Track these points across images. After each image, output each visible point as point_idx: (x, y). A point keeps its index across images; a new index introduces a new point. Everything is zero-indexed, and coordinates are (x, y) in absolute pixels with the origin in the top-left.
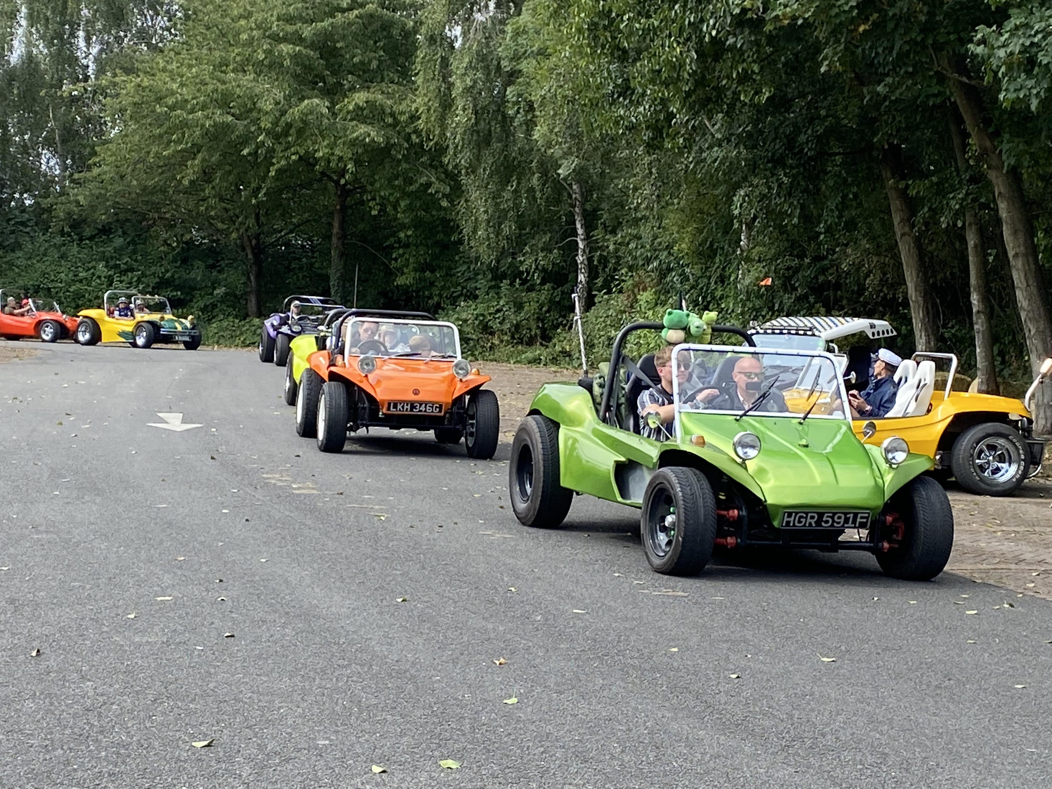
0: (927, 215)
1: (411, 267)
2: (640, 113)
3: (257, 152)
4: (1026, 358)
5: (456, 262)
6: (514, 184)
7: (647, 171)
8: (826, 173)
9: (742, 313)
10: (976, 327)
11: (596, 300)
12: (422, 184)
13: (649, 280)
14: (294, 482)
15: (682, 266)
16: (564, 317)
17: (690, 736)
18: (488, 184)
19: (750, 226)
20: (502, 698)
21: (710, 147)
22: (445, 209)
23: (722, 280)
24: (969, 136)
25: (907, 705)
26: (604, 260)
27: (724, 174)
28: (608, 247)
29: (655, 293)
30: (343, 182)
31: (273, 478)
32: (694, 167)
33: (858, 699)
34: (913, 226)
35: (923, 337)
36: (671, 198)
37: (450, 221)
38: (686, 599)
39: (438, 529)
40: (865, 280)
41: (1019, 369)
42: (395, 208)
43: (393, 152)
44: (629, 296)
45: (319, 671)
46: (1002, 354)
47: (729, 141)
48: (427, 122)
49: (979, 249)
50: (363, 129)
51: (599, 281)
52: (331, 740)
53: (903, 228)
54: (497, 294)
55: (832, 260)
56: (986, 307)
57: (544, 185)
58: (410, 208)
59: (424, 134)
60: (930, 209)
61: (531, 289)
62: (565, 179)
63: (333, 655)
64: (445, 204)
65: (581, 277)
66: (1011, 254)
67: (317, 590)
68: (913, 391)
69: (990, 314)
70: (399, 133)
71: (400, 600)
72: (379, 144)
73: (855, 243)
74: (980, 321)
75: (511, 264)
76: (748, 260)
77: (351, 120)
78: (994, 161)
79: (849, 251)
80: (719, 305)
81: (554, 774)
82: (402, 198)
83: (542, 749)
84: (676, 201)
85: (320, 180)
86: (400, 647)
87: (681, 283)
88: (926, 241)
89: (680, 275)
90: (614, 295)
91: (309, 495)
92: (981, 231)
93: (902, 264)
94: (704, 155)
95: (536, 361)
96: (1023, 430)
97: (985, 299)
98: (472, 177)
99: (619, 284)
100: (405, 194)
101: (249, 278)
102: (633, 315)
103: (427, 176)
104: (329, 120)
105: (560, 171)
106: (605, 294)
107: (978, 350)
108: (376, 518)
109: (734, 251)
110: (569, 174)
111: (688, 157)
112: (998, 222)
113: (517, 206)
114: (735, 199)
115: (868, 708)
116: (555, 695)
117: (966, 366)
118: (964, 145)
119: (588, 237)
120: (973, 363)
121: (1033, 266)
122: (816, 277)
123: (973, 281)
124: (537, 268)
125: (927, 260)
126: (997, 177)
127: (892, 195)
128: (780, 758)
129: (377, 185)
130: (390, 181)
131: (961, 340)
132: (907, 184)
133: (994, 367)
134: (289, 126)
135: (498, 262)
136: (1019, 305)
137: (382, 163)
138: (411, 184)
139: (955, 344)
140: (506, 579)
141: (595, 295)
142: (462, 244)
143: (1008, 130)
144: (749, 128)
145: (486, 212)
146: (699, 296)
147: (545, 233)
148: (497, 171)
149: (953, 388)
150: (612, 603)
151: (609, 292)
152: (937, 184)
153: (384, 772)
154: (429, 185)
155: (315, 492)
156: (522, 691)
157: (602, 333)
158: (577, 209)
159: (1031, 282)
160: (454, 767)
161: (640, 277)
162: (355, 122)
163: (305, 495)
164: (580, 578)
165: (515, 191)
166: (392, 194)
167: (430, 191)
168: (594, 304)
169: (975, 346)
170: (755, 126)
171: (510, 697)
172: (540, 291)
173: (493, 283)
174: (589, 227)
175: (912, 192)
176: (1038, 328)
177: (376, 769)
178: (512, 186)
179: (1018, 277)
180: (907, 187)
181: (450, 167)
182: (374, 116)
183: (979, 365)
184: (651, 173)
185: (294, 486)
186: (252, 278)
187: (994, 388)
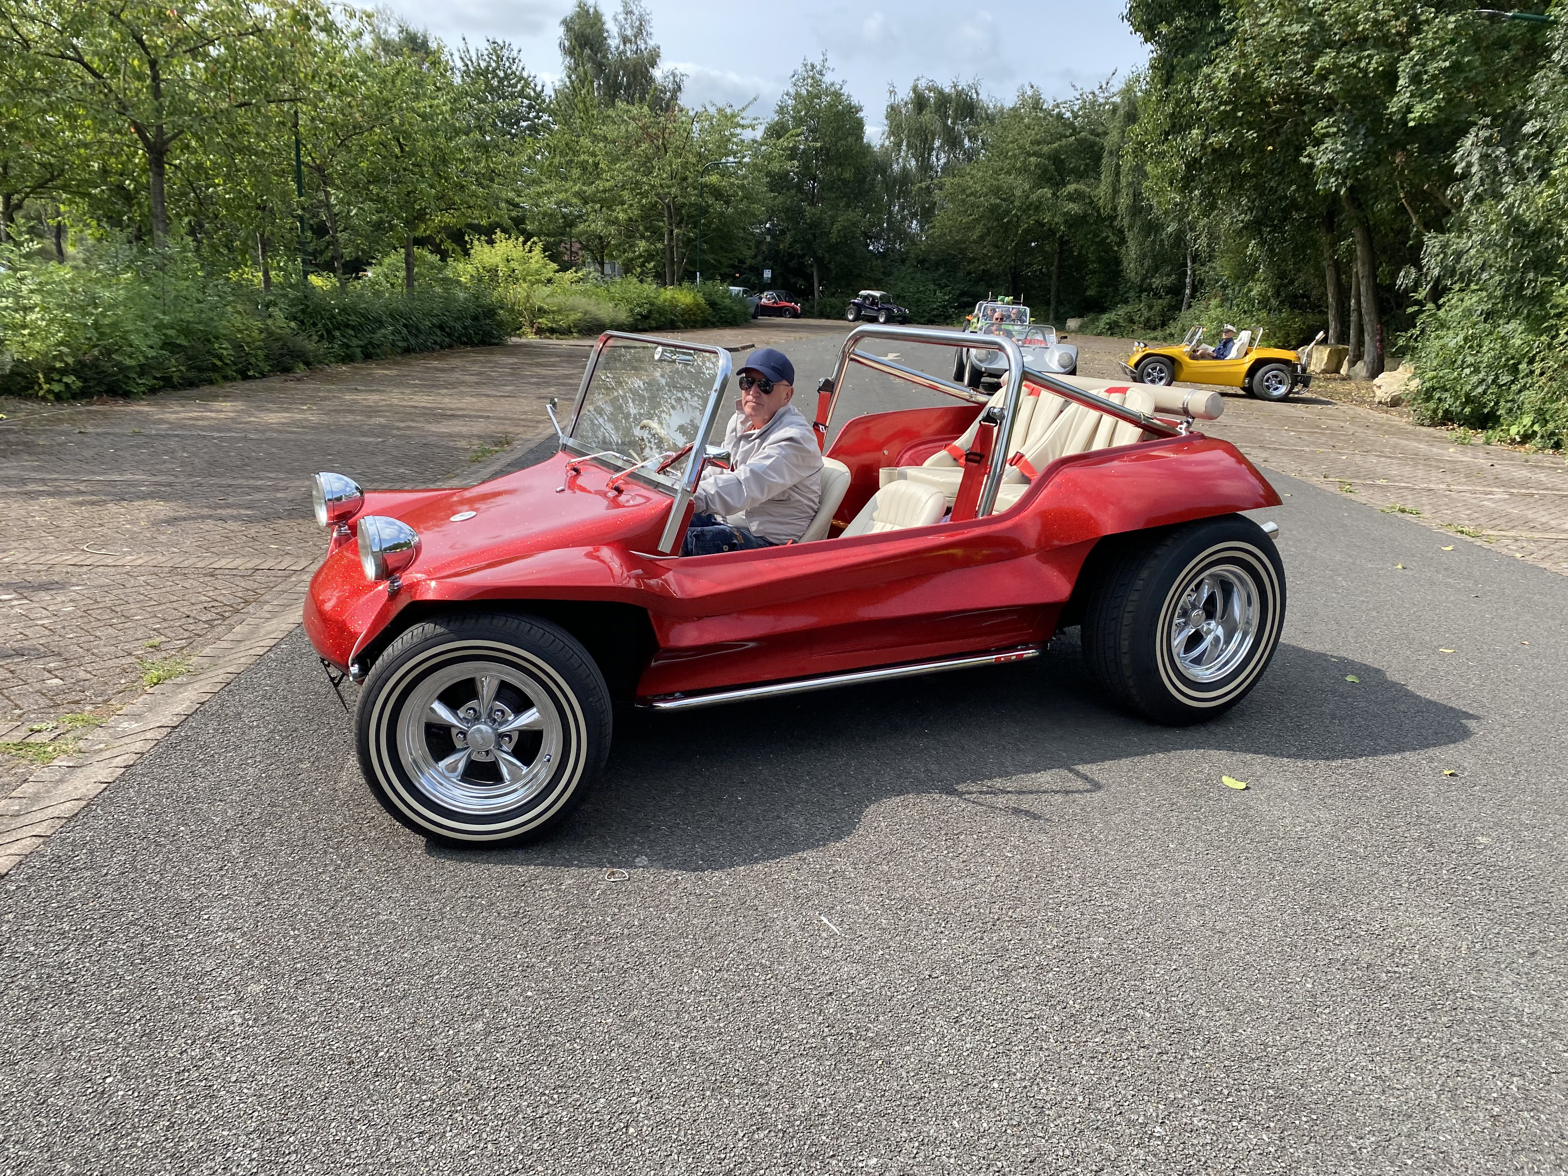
3: (1012, 220)
5: (1119, 282)
12: (1103, 237)
16: (1175, 314)
18: (1138, 237)
22: (1116, 251)
28: (1201, 274)
30: (1058, 236)
37: (1117, 258)
42: (1087, 251)
43: (1088, 219)
44: (1208, 301)
54: (1140, 300)
58: (1096, 251)
61: (1158, 298)
64: (1115, 248)
65: (1187, 291)
70: (1092, 208)
72: (1080, 214)
75: (1148, 283)
82: (1092, 245)
85: (1046, 235)
90: (1200, 302)
95: (1155, 339)
98: (1131, 232)
99: (1205, 296)
103: (1106, 232)
104: (1053, 200)
106: (1196, 301)
113: (1153, 250)
119: (1193, 268)
121: (1371, 283)
124: (1163, 286)
129: (1078, 238)
130: (1085, 235)
134: (1031, 204)
135: (1141, 282)
137: (1081, 225)
138: (1097, 237)
141: (1193, 301)
142: (1122, 272)
145: (1136, 253)
147: (1168, 266)
148: (1144, 229)
149: (1259, 346)
151: (1199, 299)
159: (1369, 293)
161: (1213, 291)
162: (1067, 202)
166: (1086, 243)
167: (1107, 241)
168: (1192, 306)
172: (1163, 299)
173: (1138, 294)
178: (1151, 238)
179: (1363, 289)
181: (1119, 227)
182: (1079, 198)
187: (1284, 346)
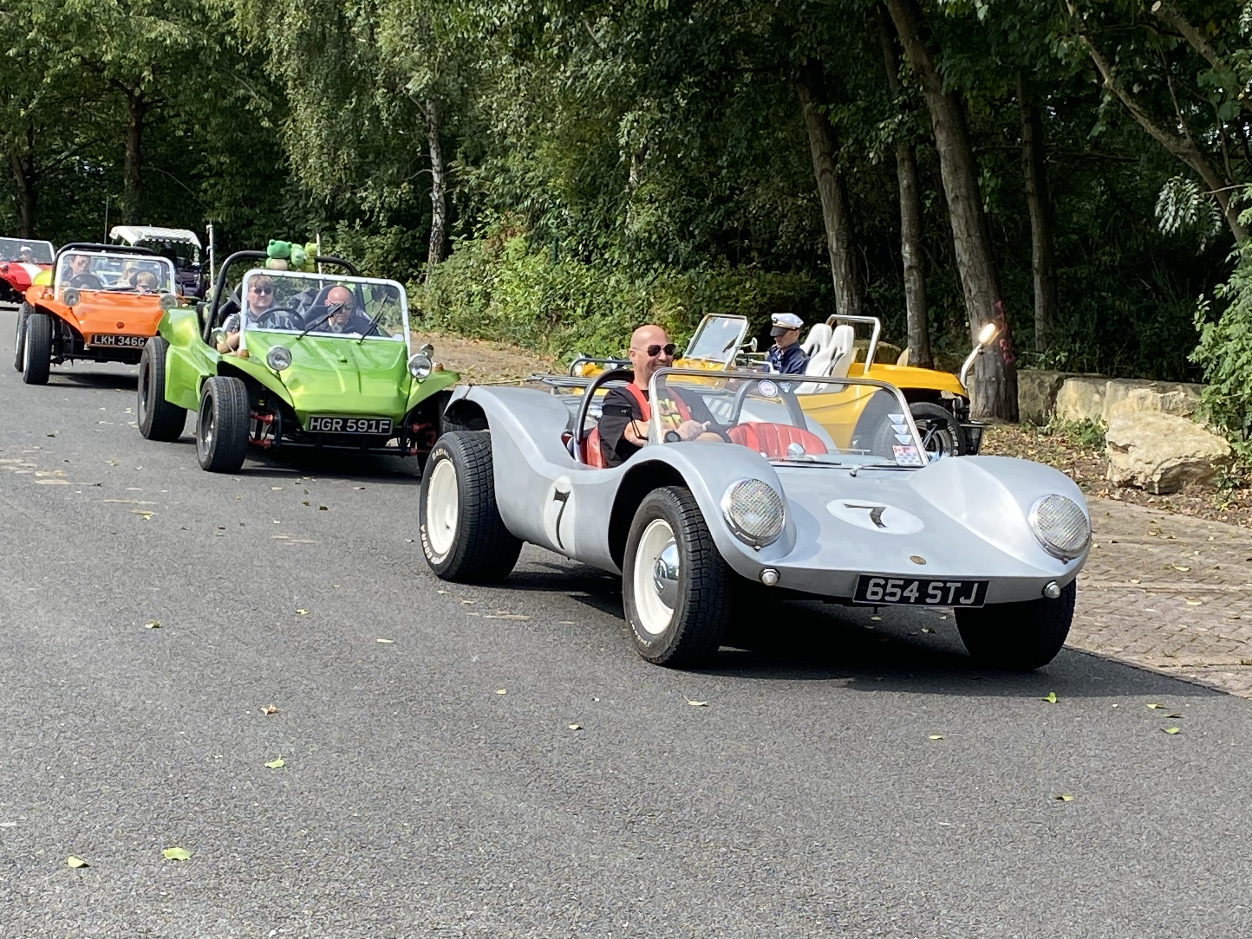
0: (852, 148)
1: (224, 200)
2: (504, 13)
3: (28, 52)
4: (967, 324)
5: (282, 196)
6: (354, 100)
7: (514, 88)
8: (733, 94)
9: (631, 265)
10: (907, 285)
11: (454, 247)
12: (238, 99)
13: (519, 223)
14: (38, 469)
15: (559, 207)
16: (415, 267)
17: (506, 811)
18: (321, 100)
19: (640, 159)
20: (263, 760)
21: (592, 60)
22: (268, 130)
23: (606, 224)
24: (901, 50)
25: (793, 765)
26: (465, 199)
27: (609, 93)
28: (468, 181)
29: (526, 239)
30: (137, 92)
31: (13, 464)
32: (573, 83)
33: (731, 756)
34: (835, 162)
35: (845, 298)
36: (543, 121)
37: (272, 145)
38: (525, 624)
39: (217, 531)
40: (778, 227)
41: (957, 337)
42: (204, 127)
43: (202, 56)
44: (494, 242)
45: (22, 723)
46: (938, 318)
47: (615, 53)
48: (242, 21)
49: (913, 190)
50: (162, 26)
51: (459, 224)
52: (19, 821)
53: (823, 162)
54: (333, 237)
55: (737, 202)
56: (920, 262)
57: (390, 103)
58: (222, 129)
59: (238, 34)
60: (856, 140)
61: (375, 231)
62: (417, 96)
63: (44, 702)
64: (265, 124)
65: (437, 219)
66: (949, 197)
67: (41, 612)
68: (828, 363)
69: (924, 269)
70: (209, 33)
71: (150, 626)
72: (184, 46)
73: (767, 181)
74: (912, 278)
75: (351, 201)
76: (638, 200)
77: (149, 15)
78: (932, 82)
79: (759, 190)
80: (602, 255)
81: (318, 866)
82: (213, 113)
83: (305, 832)
84: (549, 125)
85: (111, 90)
86: (138, 690)
87: (558, 227)
88: (852, 181)
89: (556, 218)
90: (475, 241)
91: (56, 487)
92: (916, 170)
93: (821, 207)
94: (585, 69)
96: (958, 411)
97: (919, 251)
98: (301, 91)
99: (483, 227)
100: (216, 110)
101: (19, 212)
102: (498, 266)
103: (244, 88)
104: (120, 13)
105: (409, 86)
106: (465, 239)
107: (909, 314)
108: (138, 518)
109: (622, 189)
110: (421, 90)
111: (565, 71)
112: (936, 158)
113: (357, 129)
114: (622, 124)
115: (742, 769)
116: (335, 755)
117: (896, 333)
118: (897, 63)
119: (445, 169)
120: (904, 330)
121: (975, 213)
122: (721, 224)
123: (905, 229)
124: (383, 207)
125: (851, 202)
126: (935, 102)
127: (811, 122)
128: (620, 840)
129: (182, 97)
130: (197, 94)
131: (891, 302)
132: (828, 109)
133: (927, 335)
134: (68, 20)
135: (334, 198)
136: (958, 260)
137: (187, 71)
138: (224, 98)
139: (884, 308)
140: (296, 598)
141: (453, 241)
142: (289, 174)
143: (949, 44)
144: (639, 36)
145: (318, 135)
146: (579, 243)
147: (392, 164)
148: (333, 85)
149: (877, 359)
150: (429, 630)
151: (470, 237)
152: (865, 109)
153: (85, 866)
154: (246, 99)
155: (64, 482)
156: (292, 750)
157: (461, 288)
158: (431, 135)
159: (972, 232)
160: (181, 858)
161: (508, 219)
162: (153, 18)
163: (50, 486)
164: (393, 596)
165: (355, 110)
166: (201, 109)
167: (247, 107)
168: (451, 252)
169: (906, 309)
170: (647, 33)
171: (276, 757)
172: (385, 235)
173: (327, 224)
174: (447, 155)
175: (834, 120)
176: (980, 288)
177: (74, 862)
178: (351, 103)
179: (957, 225)
180: (828, 112)
181: (273, 78)
182: (177, 10)
183: (910, 333)
184: (519, 89)
185: (38, 474)
186: (23, 211)
187: (927, 360)
